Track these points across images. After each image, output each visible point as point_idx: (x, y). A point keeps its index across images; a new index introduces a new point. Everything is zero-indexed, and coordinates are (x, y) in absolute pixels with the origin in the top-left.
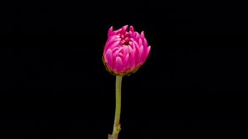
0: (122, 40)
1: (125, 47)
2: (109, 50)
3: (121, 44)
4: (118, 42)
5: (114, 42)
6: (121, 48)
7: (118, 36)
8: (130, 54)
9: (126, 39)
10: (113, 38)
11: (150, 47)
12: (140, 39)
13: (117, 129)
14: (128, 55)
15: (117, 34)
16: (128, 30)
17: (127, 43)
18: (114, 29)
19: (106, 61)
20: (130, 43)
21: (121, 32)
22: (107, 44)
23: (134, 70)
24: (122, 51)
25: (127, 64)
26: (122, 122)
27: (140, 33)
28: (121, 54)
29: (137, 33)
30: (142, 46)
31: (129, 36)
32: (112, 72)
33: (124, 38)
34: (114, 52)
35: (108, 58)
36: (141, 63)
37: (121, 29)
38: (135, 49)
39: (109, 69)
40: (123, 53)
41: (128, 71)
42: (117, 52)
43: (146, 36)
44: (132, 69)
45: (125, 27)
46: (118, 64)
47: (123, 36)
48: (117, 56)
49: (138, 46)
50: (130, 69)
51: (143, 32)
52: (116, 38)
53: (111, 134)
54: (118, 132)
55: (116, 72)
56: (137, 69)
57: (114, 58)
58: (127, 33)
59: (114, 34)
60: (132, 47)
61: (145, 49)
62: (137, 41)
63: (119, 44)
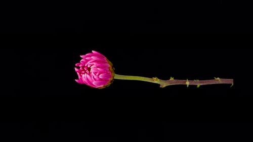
0: (86, 73)
1: (92, 70)
2: (94, 83)
3: (90, 74)
4: (88, 76)
5: (87, 79)
6: (93, 74)
7: (83, 75)
8: (98, 67)
9: (85, 69)
10: (84, 80)
11: (93, 51)
12: (87, 58)
13: (157, 80)
14: (98, 69)
15: (81, 76)
16: (78, 68)
17: (89, 69)
18: (77, 78)
19: (102, 86)
20: (89, 66)
21: (80, 73)
22: (89, 84)
23: (110, 64)
24: (95, 73)
25: (105, 69)
26: (151, 76)
27: (82, 58)
28: (97, 74)
29: (81, 60)
30: (92, 57)
31: (83, 67)
32: (111, 81)
33: (85, 71)
34: (95, 80)
35: (100, 84)
36: (105, 59)
37: (78, 73)
38: (94, 63)
39: (109, 84)
40: (96, 73)
41: (111, 69)
42: (95, 77)
43: (84, 54)
44: (110, 66)
45: (76, 69)
46: (105, 77)
47: (83, 72)
48: (98, 77)
49: (92, 61)
50: (109, 68)
51: (81, 56)
52: (85, 77)
53: (159, 85)
54: (159, 80)
55: (112, 79)
56: (110, 62)
57: (100, 80)
58: (81, 68)
59: (81, 79)
60: (92, 65)
61: (94, 55)
62: (88, 61)
63: (89, 75)
